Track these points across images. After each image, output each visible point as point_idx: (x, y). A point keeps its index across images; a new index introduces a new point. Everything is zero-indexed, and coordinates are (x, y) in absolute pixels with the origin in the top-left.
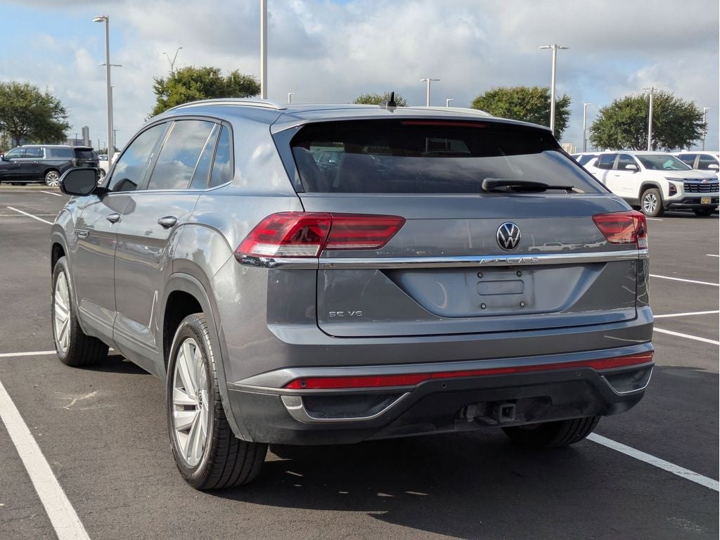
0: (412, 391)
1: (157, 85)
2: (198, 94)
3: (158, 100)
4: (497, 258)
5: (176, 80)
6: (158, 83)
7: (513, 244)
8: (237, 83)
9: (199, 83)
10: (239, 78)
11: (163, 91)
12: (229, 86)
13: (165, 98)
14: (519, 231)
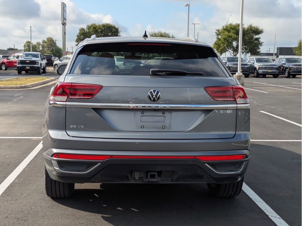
0: (102, 162)
1: (217, 32)
2: (233, 35)
3: (217, 38)
4: (147, 105)
5: (224, 29)
6: (217, 31)
7: (156, 99)
8: (251, 30)
9: (234, 30)
10: (252, 27)
11: (219, 34)
12: (247, 31)
13: (220, 37)
14: (160, 93)
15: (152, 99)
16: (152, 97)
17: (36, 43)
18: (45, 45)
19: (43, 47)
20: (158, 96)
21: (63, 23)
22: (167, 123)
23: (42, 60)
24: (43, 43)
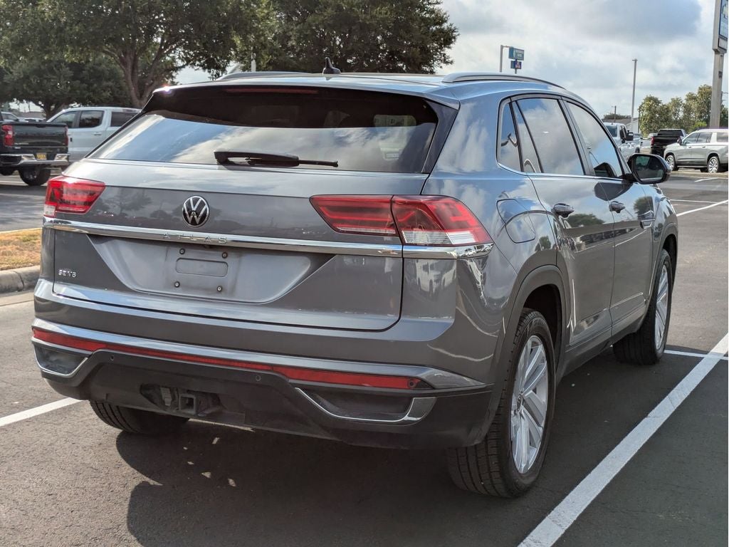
0: (89, 356)
4: (180, 233)
14: (206, 206)
15: (190, 219)
16: (190, 214)
17: (671, 101)
18: (694, 105)
19: (688, 110)
20: (202, 213)
21: (717, 48)
22: (228, 281)
23: (623, 142)
24: (687, 100)
